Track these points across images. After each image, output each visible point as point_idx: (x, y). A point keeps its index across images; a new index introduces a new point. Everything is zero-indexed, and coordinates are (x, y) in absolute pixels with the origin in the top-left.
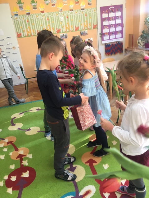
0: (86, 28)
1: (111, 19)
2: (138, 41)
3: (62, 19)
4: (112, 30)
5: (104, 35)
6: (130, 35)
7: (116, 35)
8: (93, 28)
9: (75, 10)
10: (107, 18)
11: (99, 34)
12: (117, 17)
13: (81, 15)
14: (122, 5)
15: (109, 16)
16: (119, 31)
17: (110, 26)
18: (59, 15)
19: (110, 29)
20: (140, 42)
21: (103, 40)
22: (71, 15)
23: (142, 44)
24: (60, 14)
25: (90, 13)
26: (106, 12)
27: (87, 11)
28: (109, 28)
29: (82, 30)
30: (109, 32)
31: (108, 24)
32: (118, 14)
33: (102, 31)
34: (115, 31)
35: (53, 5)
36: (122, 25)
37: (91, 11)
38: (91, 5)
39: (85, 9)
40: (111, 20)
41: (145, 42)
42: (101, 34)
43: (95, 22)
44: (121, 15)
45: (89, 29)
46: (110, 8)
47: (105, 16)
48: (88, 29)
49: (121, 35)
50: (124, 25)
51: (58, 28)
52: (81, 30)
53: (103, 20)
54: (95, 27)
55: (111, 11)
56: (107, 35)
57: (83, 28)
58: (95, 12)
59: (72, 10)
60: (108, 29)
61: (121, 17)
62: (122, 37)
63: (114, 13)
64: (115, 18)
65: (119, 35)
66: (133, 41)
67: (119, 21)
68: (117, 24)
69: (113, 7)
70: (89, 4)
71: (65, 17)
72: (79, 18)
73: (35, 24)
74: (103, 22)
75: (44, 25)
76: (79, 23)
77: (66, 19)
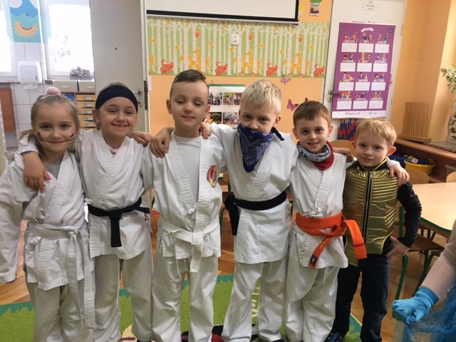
0: (295, 73)
1: (363, 58)
3: (236, 39)
4: (362, 86)
5: (340, 97)
7: (370, 102)
8: (312, 75)
10: (353, 53)
11: (326, 93)
12: (379, 54)
13: (288, 35)
14: (394, 26)
15: (359, 51)
16: (378, 92)
17: (357, 76)
18: (230, 29)
19: (357, 83)
21: (334, 108)
22: (263, 31)
24: (232, 25)
25: (312, 34)
26: (352, 39)
27: (306, 28)
28: (355, 81)
30: (352, 89)
31: (354, 71)
32: (382, 48)
33: (336, 85)
34: (368, 89)
36: (386, 77)
37: (314, 30)
38: (317, 14)
40: (361, 62)
43: (321, 59)
44: (388, 52)
45: (304, 77)
46: (362, 31)
47: (349, 47)
48: (300, 75)
49: (382, 102)
50: (393, 79)
51: (220, 60)
53: (341, 57)
54: (319, 72)
55: (365, 38)
56: (348, 97)
57: (288, 72)
58: (325, 33)
60: (353, 83)
61: (388, 57)
62: (384, 108)
63: (372, 45)
64: (372, 58)
65: (376, 103)
67: (380, 67)
68: (376, 74)
69: (371, 29)
70: (312, 11)
71: (243, 37)
72: (281, 44)
73: (159, 42)
74: (342, 64)
75: (183, 47)
76: (278, 57)
77: (248, 41)
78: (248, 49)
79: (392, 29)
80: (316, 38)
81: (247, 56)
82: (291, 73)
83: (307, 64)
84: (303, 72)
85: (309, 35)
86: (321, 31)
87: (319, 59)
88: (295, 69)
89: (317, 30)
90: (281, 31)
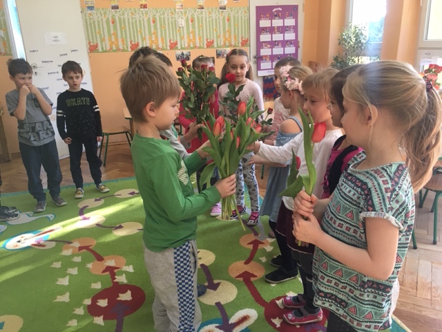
0: (227, 44)
1: (276, 30)
3: (182, 22)
4: (278, 51)
5: (262, 60)
8: (240, 45)
9: (208, 8)
10: (269, 27)
11: (252, 57)
12: (288, 27)
13: (219, 18)
14: (297, 5)
15: (273, 26)
17: (273, 44)
18: (177, 16)
19: (274, 49)
21: (259, 68)
22: (200, 16)
24: (178, 13)
25: (236, 15)
26: (267, 17)
27: (232, 11)
28: (272, 48)
29: (220, 47)
30: (270, 54)
31: (270, 40)
32: (290, 22)
33: (258, 51)
34: (282, 53)
36: (295, 43)
37: (238, 13)
38: (239, 1)
39: (227, 8)
40: (275, 33)
42: (255, 57)
44: (294, 24)
45: (234, 46)
46: (273, 11)
47: (265, 23)
48: (230, 45)
50: (301, 44)
51: (172, 38)
52: (218, 47)
53: (260, 30)
54: (245, 43)
55: (276, 16)
56: (268, 59)
57: (222, 44)
58: (246, 14)
59: (203, 8)
60: (270, 49)
61: (295, 28)
63: (282, 20)
64: (283, 30)
67: (290, 36)
68: (287, 41)
69: (280, 9)
71: (187, 21)
72: (214, 24)
73: (127, 29)
74: (261, 36)
75: (144, 31)
76: (213, 34)
77: (190, 23)
79: (296, 7)
80: (240, 18)
82: (225, 44)
83: (235, 37)
84: (233, 44)
85: (234, 17)
86: (243, 13)
88: (227, 42)
89: (240, 13)
90: (214, 15)
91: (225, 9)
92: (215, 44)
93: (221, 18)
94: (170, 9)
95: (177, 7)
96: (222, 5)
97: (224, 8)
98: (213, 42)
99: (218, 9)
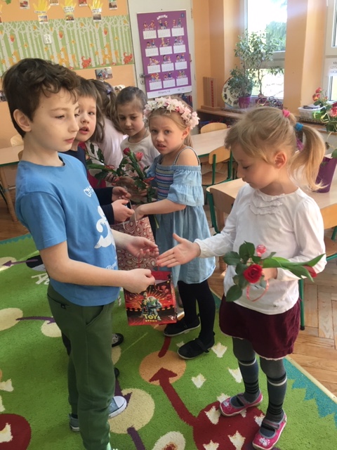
0: (108, 62)
1: (163, 43)
2: (223, 93)
3: (49, 38)
4: (168, 67)
5: (151, 79)
6: (205, 79)
7: (177, 80)
8: (123, 63)
9: (79, 19)
10: (154, 39)
11: (138, 76)
12: (176, 37)
13: (94, 30)
14: (185, 11)
15: (159, 37)
16: (182, 70)
17: (161, 59)
18: (41, 30)
19: (162, 65)
20: (229, 96)
21: (148, 89)
22: (71, 29)
23: (233, 100)
24: (42, 27)
25: (115, 26)
26: (151, 27)
27: (108, 21)
28: (160, 64)
29: (99, 66)
30: (159, 71)
31: (158, 54)
32: (178, 32)
33: (145, 69)
34: (173, 69)
35: (22, 5)
36: (186, 56)
37: (116, 23)
38: (116, 8)
39: (102, 18)
40: (162, 46)
41: (237, 95)
42: (142, 76)
43: (127, 48)
44: (183, 34)
45: (116, 65)
46: (158, 19)
47: (149, 34)
48: (112, 64)
49: (187, 79)
50: (192, 58)
52: (96, 66)
53: (145, 44)
54: (129, 60)
55: (162, 25)
56: (157, 78)
57: (102, 62)
58: (126, 24)
59: (73, 19)
60: (159, 66)
61: (185, 39)
62: (190, 84)
63: (169, 30)
64: (171, 41)
65: (183, 80)
66: (212, 93)
67: (179, 48)
68: (177, 55)
69: (165, 16)
70: (111, 6)
71: (55, 35)
72: (89, 39)
74: (146, 50)
75: (2, 51)
76: (89, 50)
77: (59, 39)
78: (61, 47)
79: (183, 13)
80: (119, 29)
81: (62, 53)
82: (105, 63)
83: (116, 53)
84: (114, 61)
85: (112, 28)
86: (122, 23)
87: (125, 48)
88: (107, 59)
89: (118, 22)
90: (87, 27)
91: (100, 19)
92: (93, 63)
93: (97, 30)
94: (32, 22)
95: (40, 20)
96: (96, 13)
97: (98, 18)
98: (89, 61)
99: (92, 18)
